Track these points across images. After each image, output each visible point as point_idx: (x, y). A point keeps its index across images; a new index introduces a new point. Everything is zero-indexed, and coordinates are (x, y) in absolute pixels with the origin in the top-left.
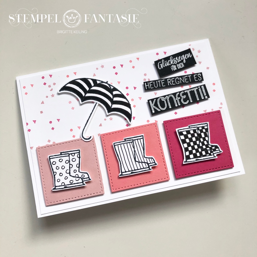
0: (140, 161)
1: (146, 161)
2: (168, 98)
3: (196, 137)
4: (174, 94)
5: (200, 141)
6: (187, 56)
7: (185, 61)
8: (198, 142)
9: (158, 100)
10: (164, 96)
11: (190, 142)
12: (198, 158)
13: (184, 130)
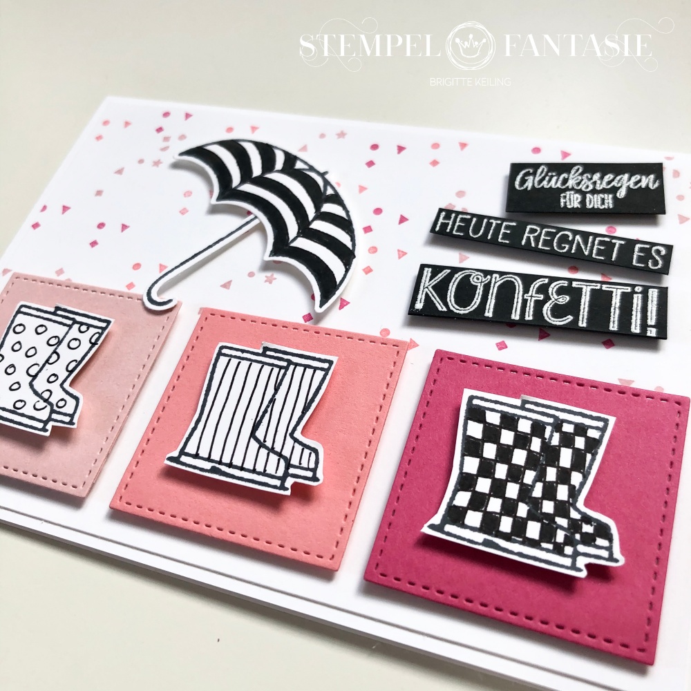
0: (269, 444)
1: (286, 453)
2: (497, 281)
3: (530, 453)
4: (528, 280)
5: (541, 477)
6: (640, 181)
7: (622, 193)
8: (529, 476)
9: (458, 277)
10: (487, 273)
11: (496, 461)
12: (496, 536)
13: (496, 405)
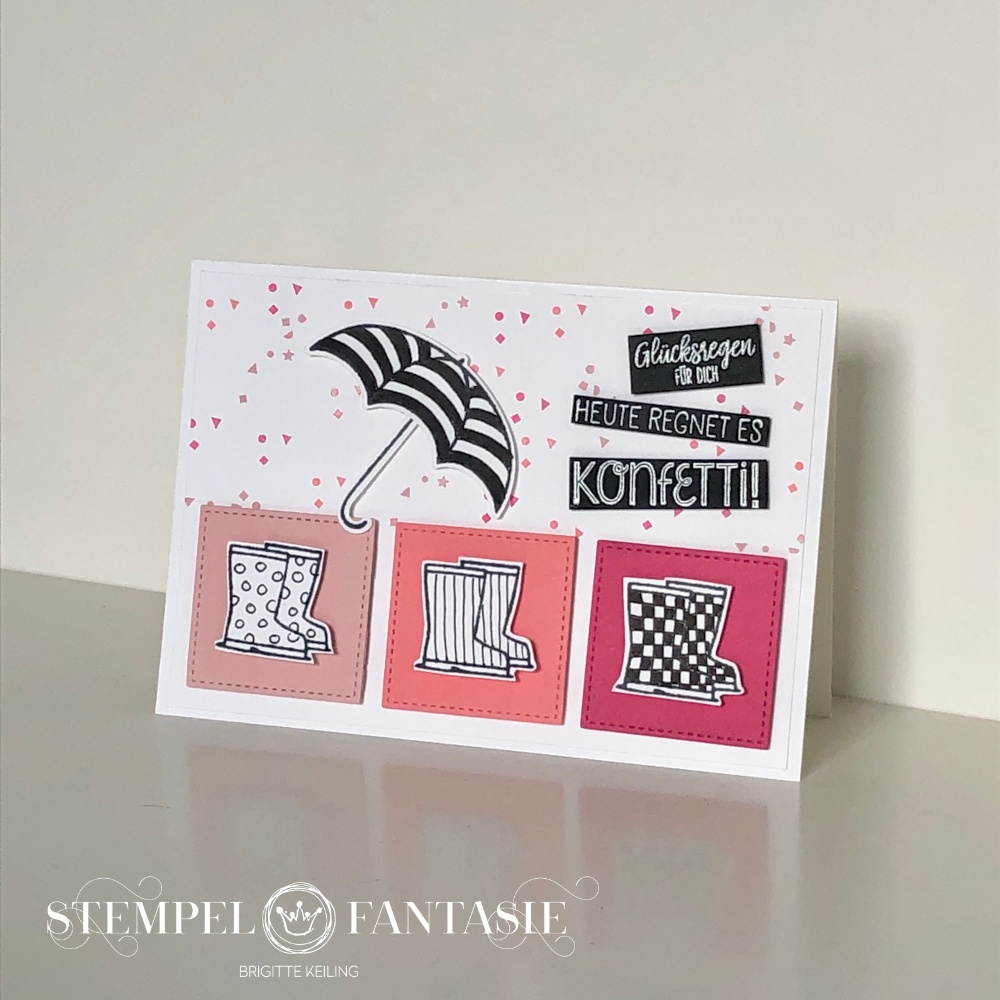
5: (685, 639)
11: (654, 632)
12: (662, 686)
13: (649, 587)
